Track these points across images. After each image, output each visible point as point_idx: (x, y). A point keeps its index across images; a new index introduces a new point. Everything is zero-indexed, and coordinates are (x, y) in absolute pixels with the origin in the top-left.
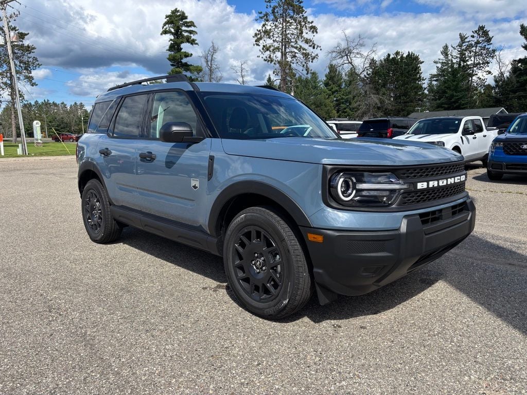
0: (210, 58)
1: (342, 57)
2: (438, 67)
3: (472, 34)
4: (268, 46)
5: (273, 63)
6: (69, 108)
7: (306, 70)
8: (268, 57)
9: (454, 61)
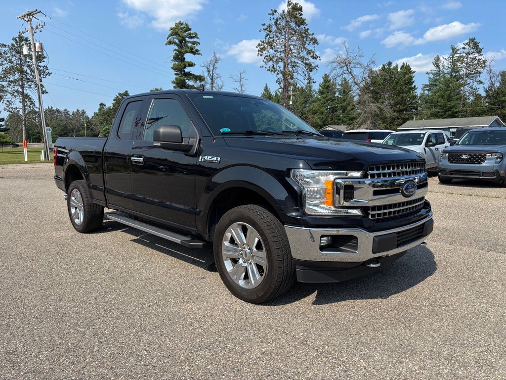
0: (211, 68)
1: (342, 67)
2: (430, 78)
3: (464, 46)
4: (271, 56)
5: (276, 73)
7: (308, 79)
8: (271, 67)
9: (446, 71)
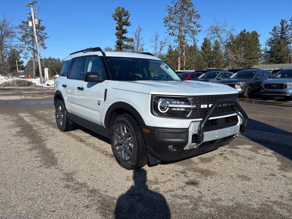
0: (137, 34)
1: (214, 33)
4: (171, 26)
5: (174, 36)
6: (61, 61)
